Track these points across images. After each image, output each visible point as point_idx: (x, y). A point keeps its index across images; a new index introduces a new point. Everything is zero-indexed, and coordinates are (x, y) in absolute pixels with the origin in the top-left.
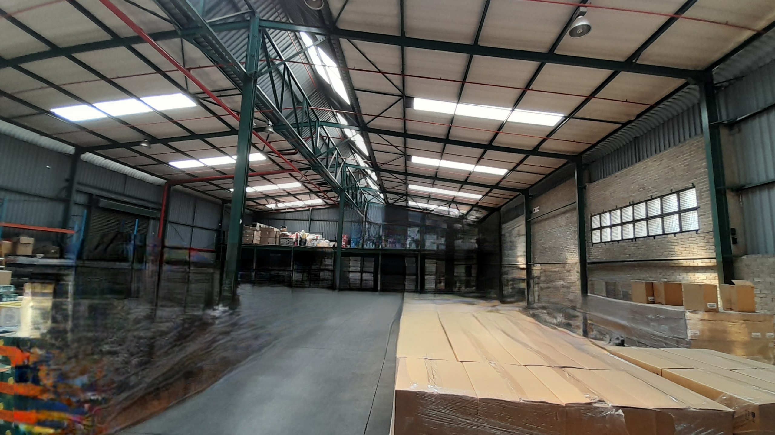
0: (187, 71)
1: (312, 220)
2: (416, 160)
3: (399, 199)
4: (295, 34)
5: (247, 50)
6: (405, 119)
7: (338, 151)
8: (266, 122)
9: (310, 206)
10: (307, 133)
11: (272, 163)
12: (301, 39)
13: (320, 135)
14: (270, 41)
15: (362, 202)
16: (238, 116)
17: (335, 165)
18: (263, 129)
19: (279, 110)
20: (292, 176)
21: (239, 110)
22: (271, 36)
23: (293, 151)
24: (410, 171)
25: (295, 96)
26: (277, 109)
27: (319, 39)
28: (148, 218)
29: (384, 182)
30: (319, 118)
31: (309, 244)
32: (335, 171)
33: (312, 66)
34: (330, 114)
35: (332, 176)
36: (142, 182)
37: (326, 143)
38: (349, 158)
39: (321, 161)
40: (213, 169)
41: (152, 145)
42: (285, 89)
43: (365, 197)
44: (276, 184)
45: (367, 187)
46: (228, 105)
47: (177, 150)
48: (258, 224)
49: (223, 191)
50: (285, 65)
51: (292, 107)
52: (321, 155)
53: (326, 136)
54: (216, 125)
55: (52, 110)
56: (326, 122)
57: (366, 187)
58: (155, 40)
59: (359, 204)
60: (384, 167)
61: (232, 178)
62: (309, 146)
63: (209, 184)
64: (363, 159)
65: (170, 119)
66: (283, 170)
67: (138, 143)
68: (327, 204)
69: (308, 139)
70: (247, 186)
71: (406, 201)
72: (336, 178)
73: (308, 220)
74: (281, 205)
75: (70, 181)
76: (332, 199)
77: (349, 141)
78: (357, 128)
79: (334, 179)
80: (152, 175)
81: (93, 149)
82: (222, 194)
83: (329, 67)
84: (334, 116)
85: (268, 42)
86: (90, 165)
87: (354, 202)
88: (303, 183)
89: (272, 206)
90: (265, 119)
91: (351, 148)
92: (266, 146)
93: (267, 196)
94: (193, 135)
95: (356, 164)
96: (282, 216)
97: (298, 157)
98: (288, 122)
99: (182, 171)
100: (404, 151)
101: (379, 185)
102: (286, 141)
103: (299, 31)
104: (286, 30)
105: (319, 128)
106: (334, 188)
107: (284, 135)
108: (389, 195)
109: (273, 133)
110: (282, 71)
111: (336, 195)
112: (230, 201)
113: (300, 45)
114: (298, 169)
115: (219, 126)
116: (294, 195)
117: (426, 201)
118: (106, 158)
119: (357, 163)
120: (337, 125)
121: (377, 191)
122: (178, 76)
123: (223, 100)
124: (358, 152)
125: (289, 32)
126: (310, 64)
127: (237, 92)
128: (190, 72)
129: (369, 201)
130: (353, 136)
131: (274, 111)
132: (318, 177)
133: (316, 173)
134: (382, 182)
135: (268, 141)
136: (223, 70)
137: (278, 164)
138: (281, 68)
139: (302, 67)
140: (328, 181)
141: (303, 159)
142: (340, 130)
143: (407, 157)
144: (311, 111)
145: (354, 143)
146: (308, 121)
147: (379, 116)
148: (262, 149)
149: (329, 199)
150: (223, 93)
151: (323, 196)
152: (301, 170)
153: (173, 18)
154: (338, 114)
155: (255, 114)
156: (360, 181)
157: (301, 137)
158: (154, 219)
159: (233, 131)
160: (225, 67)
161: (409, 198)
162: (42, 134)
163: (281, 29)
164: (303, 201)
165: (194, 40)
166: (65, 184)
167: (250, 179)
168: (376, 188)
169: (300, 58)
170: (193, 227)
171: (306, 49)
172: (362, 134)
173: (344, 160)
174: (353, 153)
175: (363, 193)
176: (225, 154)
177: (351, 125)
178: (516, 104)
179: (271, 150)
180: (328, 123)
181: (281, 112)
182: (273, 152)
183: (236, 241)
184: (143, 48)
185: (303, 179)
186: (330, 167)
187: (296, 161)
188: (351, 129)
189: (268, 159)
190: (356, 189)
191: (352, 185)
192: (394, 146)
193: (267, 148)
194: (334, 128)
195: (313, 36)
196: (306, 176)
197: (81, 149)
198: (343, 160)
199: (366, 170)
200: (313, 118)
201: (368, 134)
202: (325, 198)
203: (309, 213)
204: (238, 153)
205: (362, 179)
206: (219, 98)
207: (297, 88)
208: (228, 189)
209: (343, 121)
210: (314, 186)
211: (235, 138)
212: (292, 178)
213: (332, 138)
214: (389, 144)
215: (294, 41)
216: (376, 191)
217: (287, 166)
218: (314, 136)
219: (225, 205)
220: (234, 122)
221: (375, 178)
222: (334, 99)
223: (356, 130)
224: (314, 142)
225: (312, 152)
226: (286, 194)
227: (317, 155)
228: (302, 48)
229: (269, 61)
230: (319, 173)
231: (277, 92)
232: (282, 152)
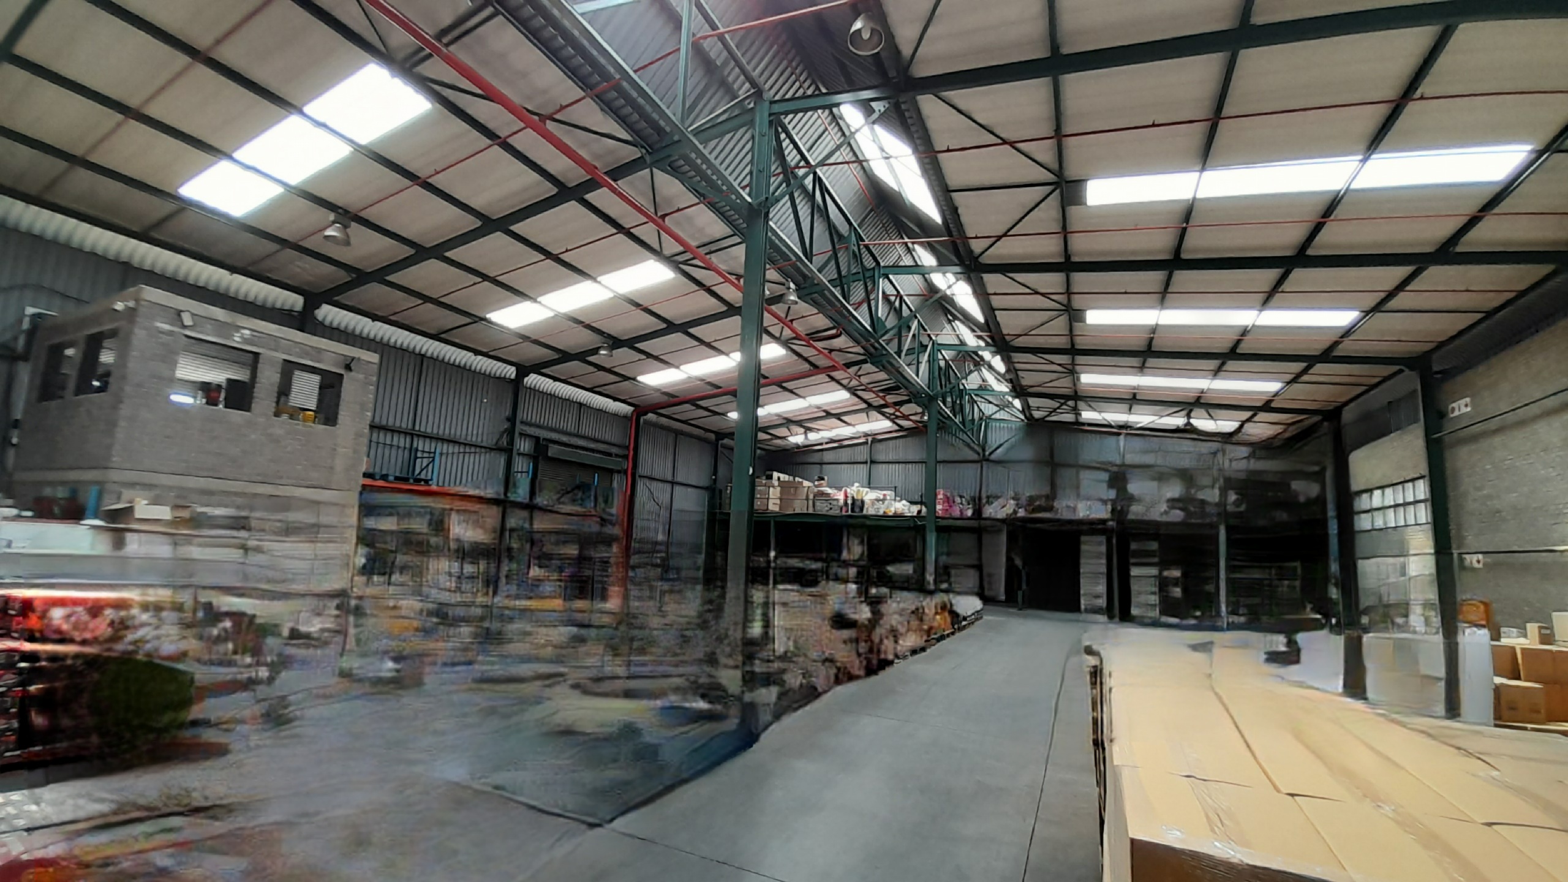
0: (659, 219)
1: (873, 462)
2: (1096, 317)
3: (1059, 408)
4: (831, 112)
5: (751, 162)
6: (1065, 232)
7: (919, 321)
8: (784, 285)
9: (869, 435)
10: (858, 292)
11: (796, 358)
12: (841, 118)
13: (884, 293)
14: (789, 136)
15: (973, 420)
16: (739, 281)
17: (914, 348)
18: (778, 299)
19: (807, 258)
20: (832, 379)
21: (741, 271)
22: (790, 127)
23: (834, 332)
24: (1081, 343)
25: (835, 227)
26: (804, 258)
27: (877, 109)
28: (611, 472)
29: (1020, 373)
30: (881, 261)
31: (869, 510)
32: (915, 362)
33: (864, 164)
34: (901, 250)
35: (910, 372)
36: (600, 412)
37: (895, 309)
38: (943, 332)
39: (887, 344)
40: (702, 380)
41: (614, 352)
42: (815, 217)
43: (981, 410)
44: (804, 397)
45: (984, 388)
46: (722, 267)
47: (649, 355)
48: (776, 475)
49: (717, 417)
50: (815, 173)
51: (830, 248)
52: (886, 332)
53: (895, 293)
54: (707, 304)
55: (488, 316)
56: (893, 266)
57: (981, 388)
58: (615, 180)
59: (967, 424)
60: (1020, 342)
61: (734, 393)
62: (862, 317)
63: (694, 408)
64: (973, 331)
65: (637, 305)
66: (816, 369)
67: (595, 352)
68: (901, 428)
69: (860, 304)
70: (758, 406)
71: (1076, 411)
72: (917, 375)
73: (866, 463)
74: (813, 437)
75: (512, 419)
76: (911, 417)
77: (941, 298)
78: (958, 269)
79: (916, 378)
80: (615, 399)
81: (538, 368)
82: (714, 422)
83: (896, 158)
84: (909, 251)
85: (784, 140)
86: (534, 391)
87: (957, 421)
88: (853, 391)
89: (797, 438)
90: (783, 280)
91: (946, 312)
92: (786, 328)
93: (788, 422)
94: (670, 327)
95: (957, 342)
96: (816, 458)
97: (842, 342)
98: (824, 280)
99: (657, 390)
100: (1065, 302)
101: (1011, 381)
102: (821, 315)
103: (838, 105)
104: (815, 109)
105: (881, 280)
106: (916, 396)
107: (815, 303)
108: (1033, 401)
109: (796, 303)
110: (810, 187)
111: (920, 410)
112: (731, 435)
113: (841, 129)
114: (844, 365)
115: (711, 305)
116: (838, 416)
117: (1126, 406)
118: (555, 379)
119: (960, 340)
120: (916, 269)
121: (1006, 393)
122: (647, 232)
123: (714, 259)
124: (961, 317)
125: (820, 111)
126: (860, 162)
127: (737, 239)
128: (664, 221)
129: (989, 418)
130: (949, 287)
131: (798, 263)
132: (883, 375)
133: (877, 370)
134: (1017, 375)
135: (789, 318)
136: (713, 206)
137: (806, 359)
138: (809, 182)
139: (844, 170)
140: (900, 383)
141: (852, 345)
142: (920, 277)
143: (1074, 315)
144: (864, 250)
145: (953, 300)
146: (860, 270)
147: (1005, 235)
148: (777, 335)
149: (906, 417)
150: (713, 247)
151: (894, 414)
152: (848, 365)
153: (639, 139)
154: (917, 247)
155: (767, 272)
156: (969, 378)
157: (848, 303)
158: (619, 472)
159: (732, 310)
160: (717, 200)
161: (1081, 405)
162: (477, 352)
163: (805, 110)
164: (853, 425)
165: (669, 166)
166: (506, 425)
167: (762, 391)
168: (1003, 388)
169: (844, 154)
170: (673, 483)
171: (853, 134)
172: (969, 280)
173: (934, 338)
174: (950, 321)
175: (976, 402)
176: (720, 352)
177: (943, 263)
178: (1376, 141)
179: (794, 335)
180: (897, 269)
181: (811, 263)
182: (798, 337)
183: (745, 507)
184: (600, 197)
185: (854, 383)
186: (906, 355)
187: (840, 350)
188: (944, 273)
189: (789, 353)
190: (962, 393)
191: (951, 386)
192: (1043, 295)
193: (787, 333)
194: (910, 276)
195: (866, 106)
196: (859, 376)
197: (523, 371)
198: (931, 338)
199: (980, 353)
200: (869, 263)
201: (982, 278)
202: (897, 417)
203: (866, 449)
204: (743, 348)
205: (971, 372)
206: (708, 256)
207: (837, 211)
208: (724, 414)
209: (927, 259)
210: (874, 396)
211: (737, 319)
212: (833, 383)
213: (908, 295)
214: (1028, 291)
215: (830, 124)
216: (1004, 394)
217: (822, 362)
218: (872, 297)
219: (720, 442)
220: (732, 294)
221: (1001, 367)
222: (909, 219)
223: (955, 274)
224: (873, 309)
225: (869, 328)
226: (824, 414)
227: (880, 333)
228: (843, 134)
229: (788, 173)
230: (884, 368)
231: (803, 225)
232: (814, 336)
